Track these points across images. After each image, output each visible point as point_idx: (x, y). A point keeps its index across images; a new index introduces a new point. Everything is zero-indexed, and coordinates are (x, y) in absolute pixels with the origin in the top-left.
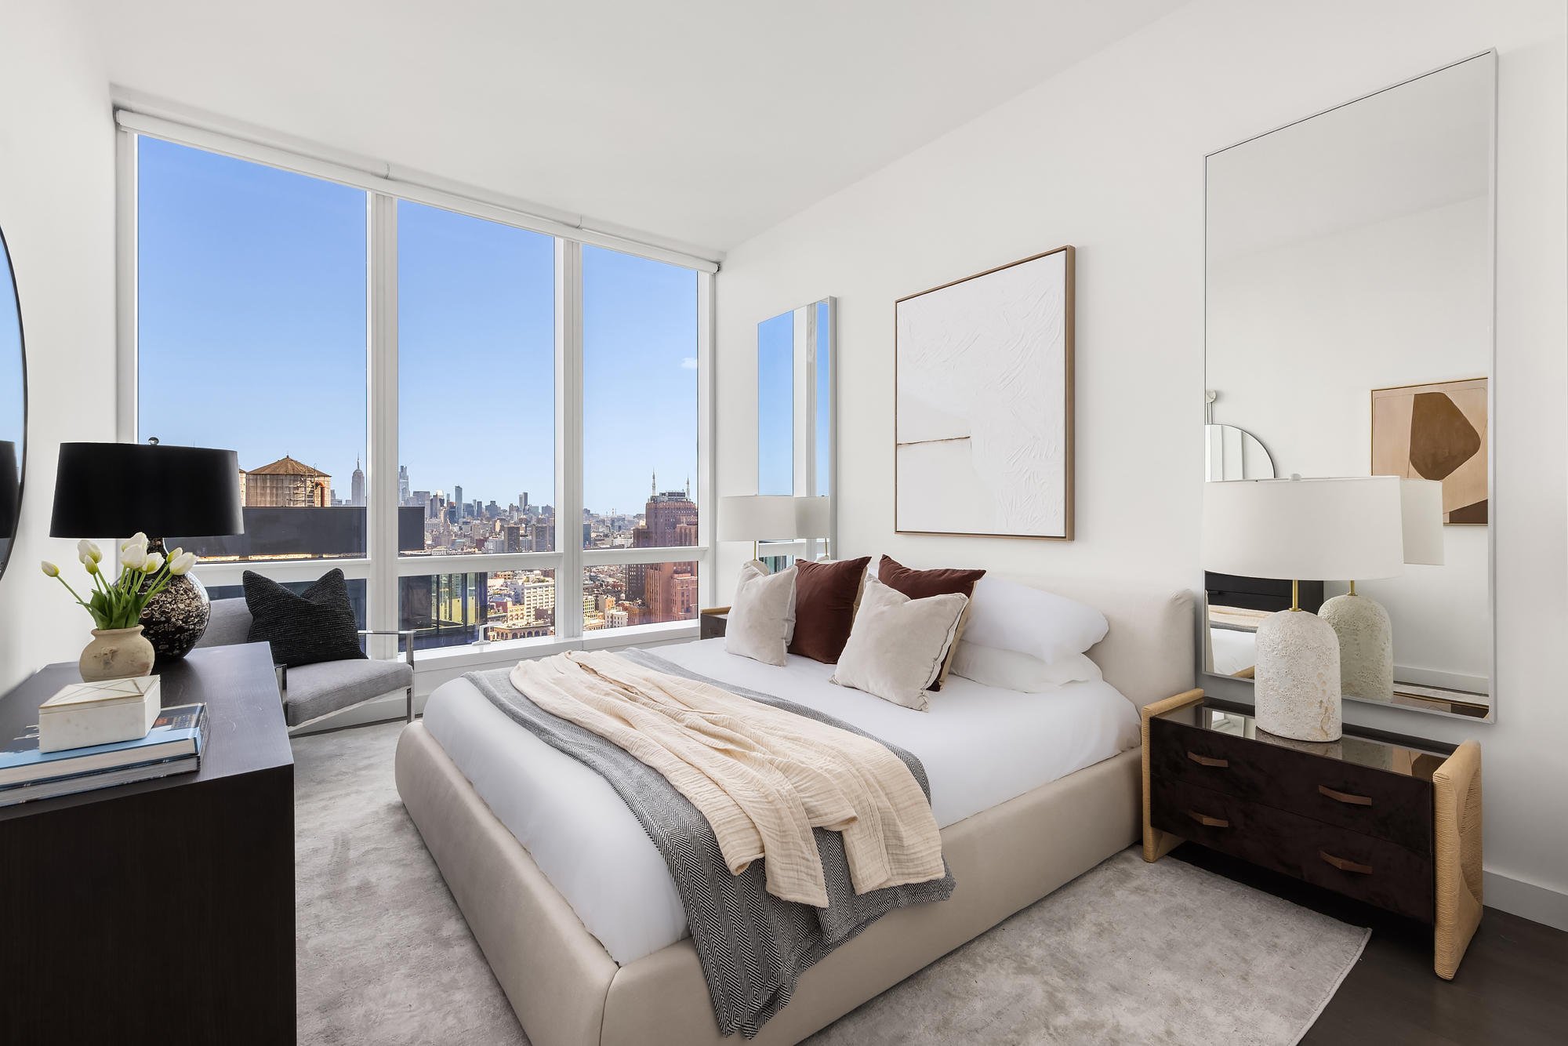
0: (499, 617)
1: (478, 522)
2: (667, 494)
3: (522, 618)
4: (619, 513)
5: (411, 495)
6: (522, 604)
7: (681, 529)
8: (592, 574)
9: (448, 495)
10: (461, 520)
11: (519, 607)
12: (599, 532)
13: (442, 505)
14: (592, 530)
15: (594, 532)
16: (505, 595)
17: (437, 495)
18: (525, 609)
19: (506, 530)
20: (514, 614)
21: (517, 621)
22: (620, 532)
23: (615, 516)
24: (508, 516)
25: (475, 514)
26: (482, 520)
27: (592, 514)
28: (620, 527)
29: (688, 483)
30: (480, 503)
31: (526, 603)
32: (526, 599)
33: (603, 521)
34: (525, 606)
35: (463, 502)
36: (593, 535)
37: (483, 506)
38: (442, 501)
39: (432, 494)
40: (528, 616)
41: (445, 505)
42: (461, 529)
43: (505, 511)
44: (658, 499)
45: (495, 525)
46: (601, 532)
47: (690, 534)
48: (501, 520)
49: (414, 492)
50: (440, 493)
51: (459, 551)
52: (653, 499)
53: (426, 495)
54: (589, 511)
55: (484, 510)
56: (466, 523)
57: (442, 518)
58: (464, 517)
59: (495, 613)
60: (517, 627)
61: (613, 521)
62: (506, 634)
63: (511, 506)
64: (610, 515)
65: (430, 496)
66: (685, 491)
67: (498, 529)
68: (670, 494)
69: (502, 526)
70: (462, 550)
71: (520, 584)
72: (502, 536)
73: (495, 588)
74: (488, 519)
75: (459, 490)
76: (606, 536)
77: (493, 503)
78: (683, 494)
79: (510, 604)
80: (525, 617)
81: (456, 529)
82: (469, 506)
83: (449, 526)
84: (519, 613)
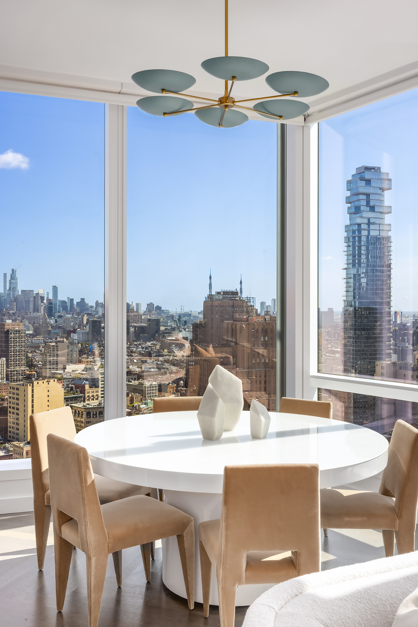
0: (77, 397)
1: (70, 316)
2: (222, 293)
3: (96, 399)
4: (186, 310)
5: (20, 293)
6: (97, 387)
7: (228, 324)
8: (159, 363)
9: (48, 293)
10: (57, 314)
11: (94, 389)
12: (167, 326)
13: (42, 302)
14: (161, 324)
15: (163, 326)
16: (84, 379)
17: (38, 294)
18: (100, 391)
19: (91, 323)
20: (91, 395)
21: (93, 402)
22: (186, 327)
23: (183, 312)
24: (94, 311)
25: (69, 309)
26: (73, 314)
27: (163, 311)
28: (185, 322)
29: (241, 283)
30: (72, 300)
31: (100, 386)
32: (100, 383)
33: (172, 317)
34: (100, 389)
35: (58, 299)
36: (162, 328)
37: (75, 303)
38: (42, 298)
39: (35, 293)
40: (102, 397)
41: (45, 301)
42: (56, 321)
43: (92, 307)
44: (215, 297)
45: (83, 319)
46: (169, 326)
47: (236, 330)
48: (88, 314)
49: (22, 291)
50: (41, 292)
51: (54, 340)
52: (210, 297)
53: (31, 293)
54: (161, 307)
55: (75, 306)
56: (60, 317)
57: (42, 312)
58: (59, 312)
59: (74, 394)
60: (90, 407)
61: (180, 316)
62: (82, 412)
63: (97, 303)
64: (179, 311)
65: (33, 294)
66: (239, 291)
67: (85, 322)
68: (225, 293)
69: (88, 320)
70: (56, 339)
71: (96, 369)
72: (87, 329)
73: (77, 372)
74: (78, 314)
75: (55, 289)
76: (174, 329)
77: (83, 300)
78: (236, 293)
79: (87, 387)
80: (100, 399)
81: (52, 322)
82: (64, 302)
83: (46, 319)
84: (95, 394)
